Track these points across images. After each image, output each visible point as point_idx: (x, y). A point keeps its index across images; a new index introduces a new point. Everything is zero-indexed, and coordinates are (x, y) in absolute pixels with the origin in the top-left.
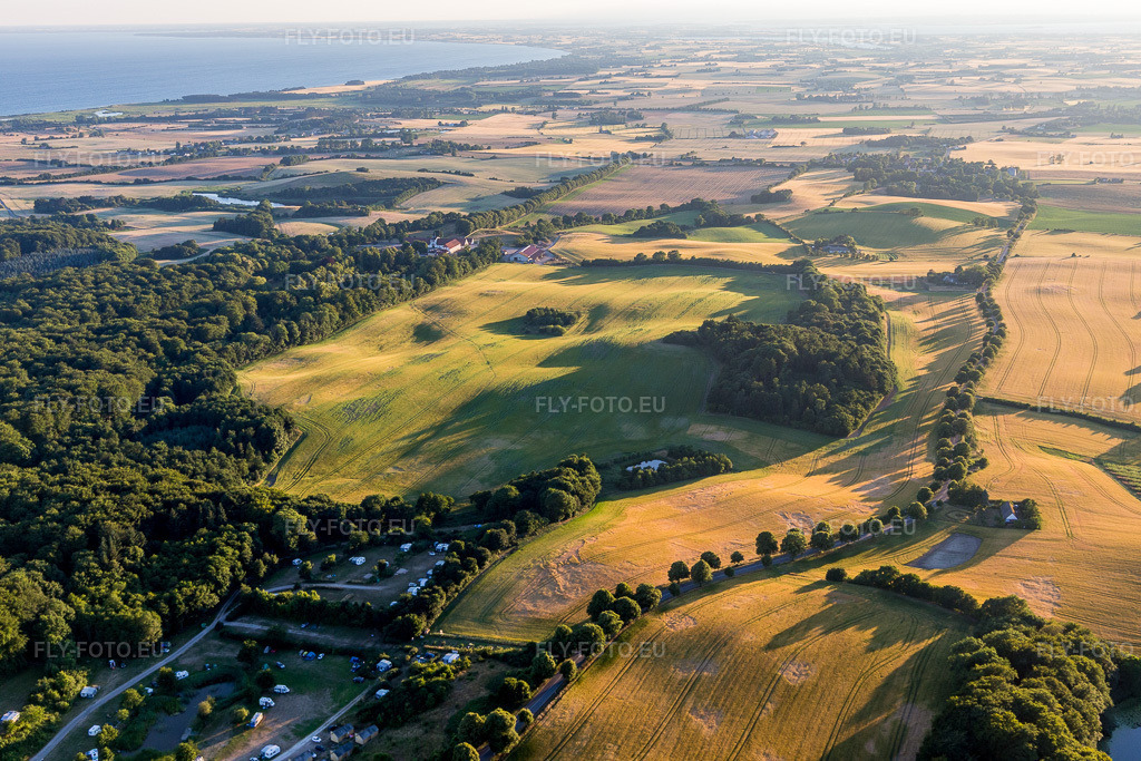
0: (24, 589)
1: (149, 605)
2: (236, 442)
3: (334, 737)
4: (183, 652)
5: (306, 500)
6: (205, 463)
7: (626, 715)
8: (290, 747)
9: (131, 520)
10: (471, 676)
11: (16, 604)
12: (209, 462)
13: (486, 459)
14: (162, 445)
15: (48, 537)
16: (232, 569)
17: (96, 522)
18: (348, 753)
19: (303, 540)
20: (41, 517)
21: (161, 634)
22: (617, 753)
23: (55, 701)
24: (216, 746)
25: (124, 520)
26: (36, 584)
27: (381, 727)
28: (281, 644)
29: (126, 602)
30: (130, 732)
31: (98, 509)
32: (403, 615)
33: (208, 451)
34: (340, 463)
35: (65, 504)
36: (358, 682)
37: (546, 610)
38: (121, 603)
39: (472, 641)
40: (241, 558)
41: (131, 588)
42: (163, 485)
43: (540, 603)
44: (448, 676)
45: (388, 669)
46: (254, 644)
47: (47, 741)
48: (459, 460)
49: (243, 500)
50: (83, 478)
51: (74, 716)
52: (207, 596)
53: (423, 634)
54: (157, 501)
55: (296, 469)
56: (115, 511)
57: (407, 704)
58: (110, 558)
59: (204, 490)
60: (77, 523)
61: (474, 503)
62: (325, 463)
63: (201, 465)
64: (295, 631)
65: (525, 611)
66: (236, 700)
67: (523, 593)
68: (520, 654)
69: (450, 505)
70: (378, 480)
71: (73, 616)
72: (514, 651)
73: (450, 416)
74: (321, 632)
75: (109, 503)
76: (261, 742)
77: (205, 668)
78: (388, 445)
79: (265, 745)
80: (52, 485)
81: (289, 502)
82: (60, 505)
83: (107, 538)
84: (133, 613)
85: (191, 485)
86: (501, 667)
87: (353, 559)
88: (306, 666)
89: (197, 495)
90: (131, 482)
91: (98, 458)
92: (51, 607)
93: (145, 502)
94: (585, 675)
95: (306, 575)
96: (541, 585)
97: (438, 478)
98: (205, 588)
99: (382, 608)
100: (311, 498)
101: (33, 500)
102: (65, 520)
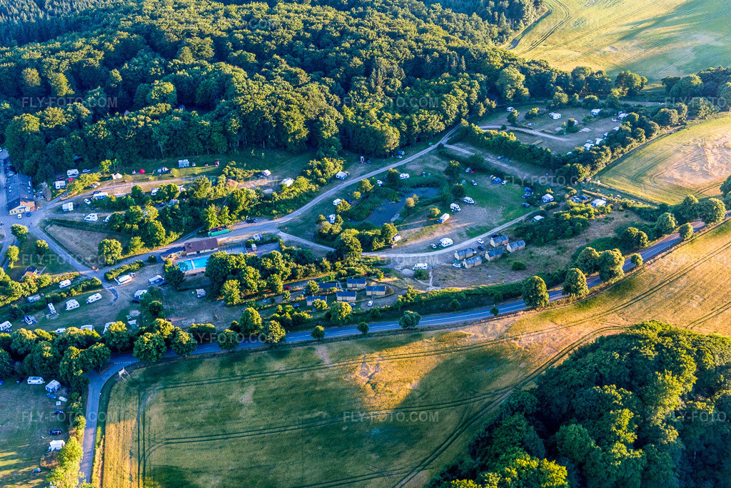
0: (313, 97)
1: (395, 123)
2: (493, 11)
3: (492, 243)
4: (410, 160)
5: (529, 64)
6: (464, 24)
7: (720, 277)
8: (461, 242)
9: (398, 59)
10: (608, 220)
11: (304, 106)
12: (468, 24)
13: (688, 51)
14: (438, 6)
15: (339, 63)
16: (459, 107)
17: (373, 57)
18: (499, 256)
19: (518, 94)
20: (338, 48)
21: (397, 145)
22: (700, 304)
23: (318, 177)
24: (412, 230)
25: (392, 59)
26: (322, 95)
27: (528, 243)
28: (477, 167)
29: (379, 118)
30: (360, 208)
31: (376, 47)
32: (572, 164)
33: (470, 15)
34: (570, 37)
35: (356, 41)
36: (525, 206)
37: (689, 181)
38: (376, 118)
39: (620, 193)
40: (468, 100)
41: (386, 109)
42: (427, 37)
43: (687, 174)
44: (590, 216)
45: (549, 201)
46: (457, 164)
47: (307, 202)
48: (665, 49)
49: (481, 56)
50: (373, 23)
51: (328, 190)
52: (436, 124)
53: (585, 180)
54: (419, 48)
55: (536, 38)
56: (388, 50)
57: (551, 231)
58: (376, 85)
59: (455, 45)
60: (359, 56)
61: (665, 86)
62: (559, 37)
63: (461, 25)
64: (492, 160)
65: (672, 178)
66: (435, 202)
67: (676, 164)
68: (652, 211)
69: (642, 84)
70: (594, 56)
71: (341, 121)
72: (649, 208)
73: (673, 10)
74: (511, 164)
75: (385, 45)
76: (443, 234)
77: (422, 175)
78: (613, 29)
79: (444, 237)
80: (351, 26)
81: (515, 63)
82: (352, 41)
83: (377, 70)
84: (381, 126)
85: (447, 39)
86: (635, 218)
87: (552, 114)
88: (492, 187)
89: (449, 48)
90: (405, 31)
91: (391, 10)
92: (328, 113)
93: (411, 48)
94: (700, 238)
95: (512, 120)
96: (694, 160)
97: (643, 61)
98: (435, 117)
99: (560, 155)
100: (534, 62)
101: (336, 34)
102: (352, 52)
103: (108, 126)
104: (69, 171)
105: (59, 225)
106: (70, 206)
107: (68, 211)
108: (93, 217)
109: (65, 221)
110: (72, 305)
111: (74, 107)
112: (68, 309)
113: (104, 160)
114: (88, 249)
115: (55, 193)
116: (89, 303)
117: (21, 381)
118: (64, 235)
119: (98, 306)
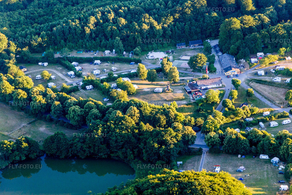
103: (284, 27)
104: (258, 53)
105: (257, 82)
106: (262, 73)
107: (261, 76)
108: (278, 79)
109: (261, 81)
110: (274, 124)
111: (259, 17)
112: (272, 126)
113: (282, 47)
114: (277, 97)
115: (251, 65)
116: (284, 124)
117: (255, 157)
118: (261, 88)
119: (289, 126)
